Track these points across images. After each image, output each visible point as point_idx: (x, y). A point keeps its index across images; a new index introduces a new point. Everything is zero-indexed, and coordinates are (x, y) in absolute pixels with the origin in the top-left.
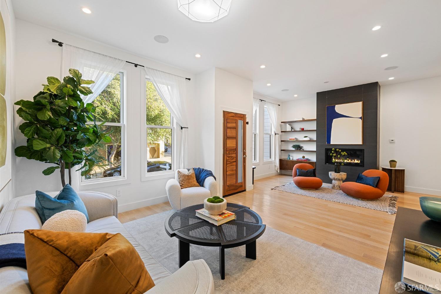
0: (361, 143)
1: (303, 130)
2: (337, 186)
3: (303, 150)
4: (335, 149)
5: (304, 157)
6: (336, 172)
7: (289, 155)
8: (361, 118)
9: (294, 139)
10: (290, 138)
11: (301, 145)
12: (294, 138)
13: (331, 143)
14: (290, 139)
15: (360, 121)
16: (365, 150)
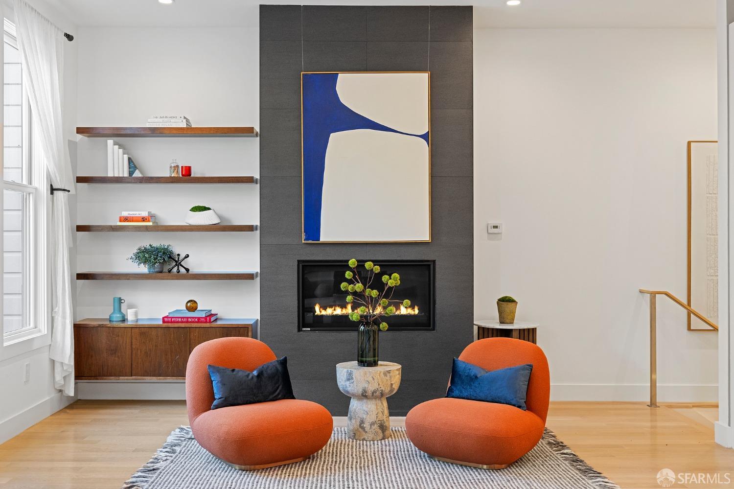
0: (426, 237)
1: (186, 175)
2: (372, 424)
3: (187, 270)
4: (361, 263)
5: (192, 306)
6: (362, 363)
7: (120, 301)
8: (425, 137)
9: (144, 219)
10: (125, 214)
11: (179, 249)
12: (145, 214)
13: (323, 239)
14: (126, 219)
15: (424, 148)
16: (437, 263)
